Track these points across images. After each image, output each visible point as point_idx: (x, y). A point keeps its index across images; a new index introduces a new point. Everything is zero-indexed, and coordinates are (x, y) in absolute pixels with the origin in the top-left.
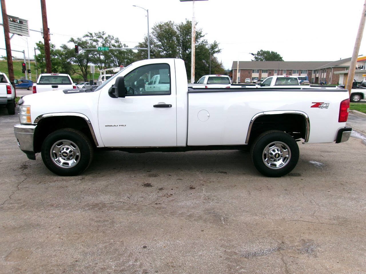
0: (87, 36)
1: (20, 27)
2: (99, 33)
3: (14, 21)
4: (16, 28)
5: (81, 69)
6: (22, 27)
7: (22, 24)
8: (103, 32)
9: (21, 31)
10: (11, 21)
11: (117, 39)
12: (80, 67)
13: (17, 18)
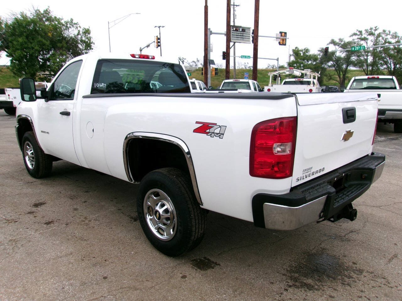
0: (355, 34)
1: (242, 35)
2: (370, 29)
3: (236, 30)
4: (237, 37)
5: (338, 74)
6: (244, 35)
7: (245, 32)
8: (376, 27)
9: (242, 39)
10: (234, 31)
11: (396, 33)
12: (337, 73)
13: (240, 27)
